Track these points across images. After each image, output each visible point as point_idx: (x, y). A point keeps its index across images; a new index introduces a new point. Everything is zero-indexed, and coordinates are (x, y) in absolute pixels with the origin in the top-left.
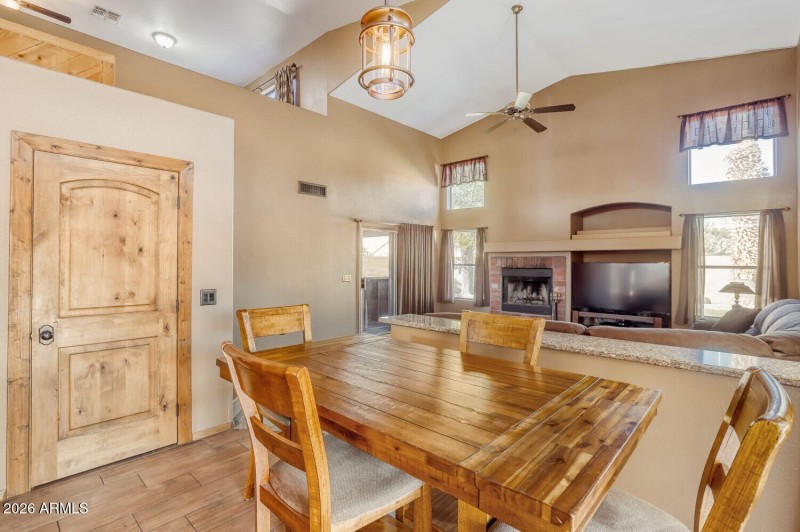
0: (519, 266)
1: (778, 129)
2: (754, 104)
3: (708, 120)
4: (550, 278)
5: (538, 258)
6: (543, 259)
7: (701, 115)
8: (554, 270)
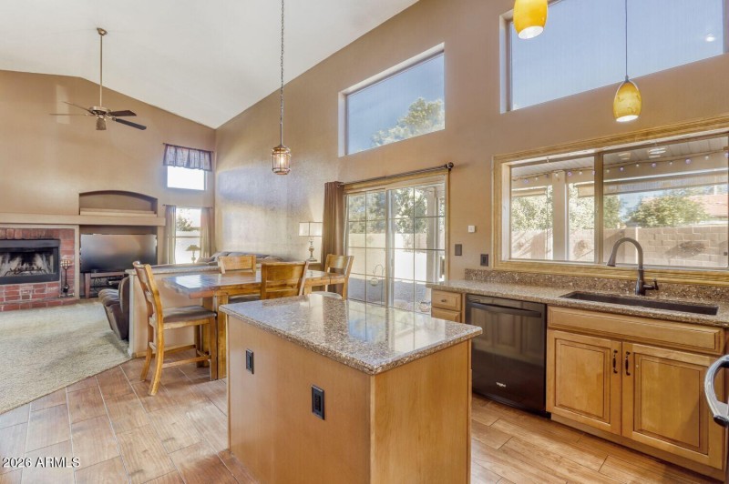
0: (16, 237)
1: (208, 167)
2: (200, 150)
3: (179, 151)
4: (57, 248)
5: (42, 230)
6: (48, 230)
7: (176, 147)
8: (62, 241)
